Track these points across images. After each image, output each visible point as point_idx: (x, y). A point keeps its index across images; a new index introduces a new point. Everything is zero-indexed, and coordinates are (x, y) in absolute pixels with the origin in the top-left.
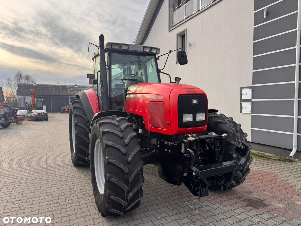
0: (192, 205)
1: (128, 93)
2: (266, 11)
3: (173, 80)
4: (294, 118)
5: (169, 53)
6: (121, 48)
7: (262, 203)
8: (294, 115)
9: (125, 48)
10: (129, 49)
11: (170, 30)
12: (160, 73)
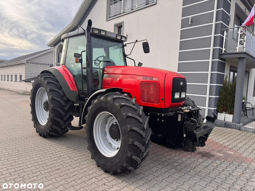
0: (169, 160)
1: (105, 72)
2: (191, 19)
3: (137, 65)
4: (206, 97)
5: (135, 42)
6: (100, 34)
7: (209, 154)
8: (206, 95)
9: (103, 33)
10: (106, 35)
11: (107, 20)
12: (126, 58)
